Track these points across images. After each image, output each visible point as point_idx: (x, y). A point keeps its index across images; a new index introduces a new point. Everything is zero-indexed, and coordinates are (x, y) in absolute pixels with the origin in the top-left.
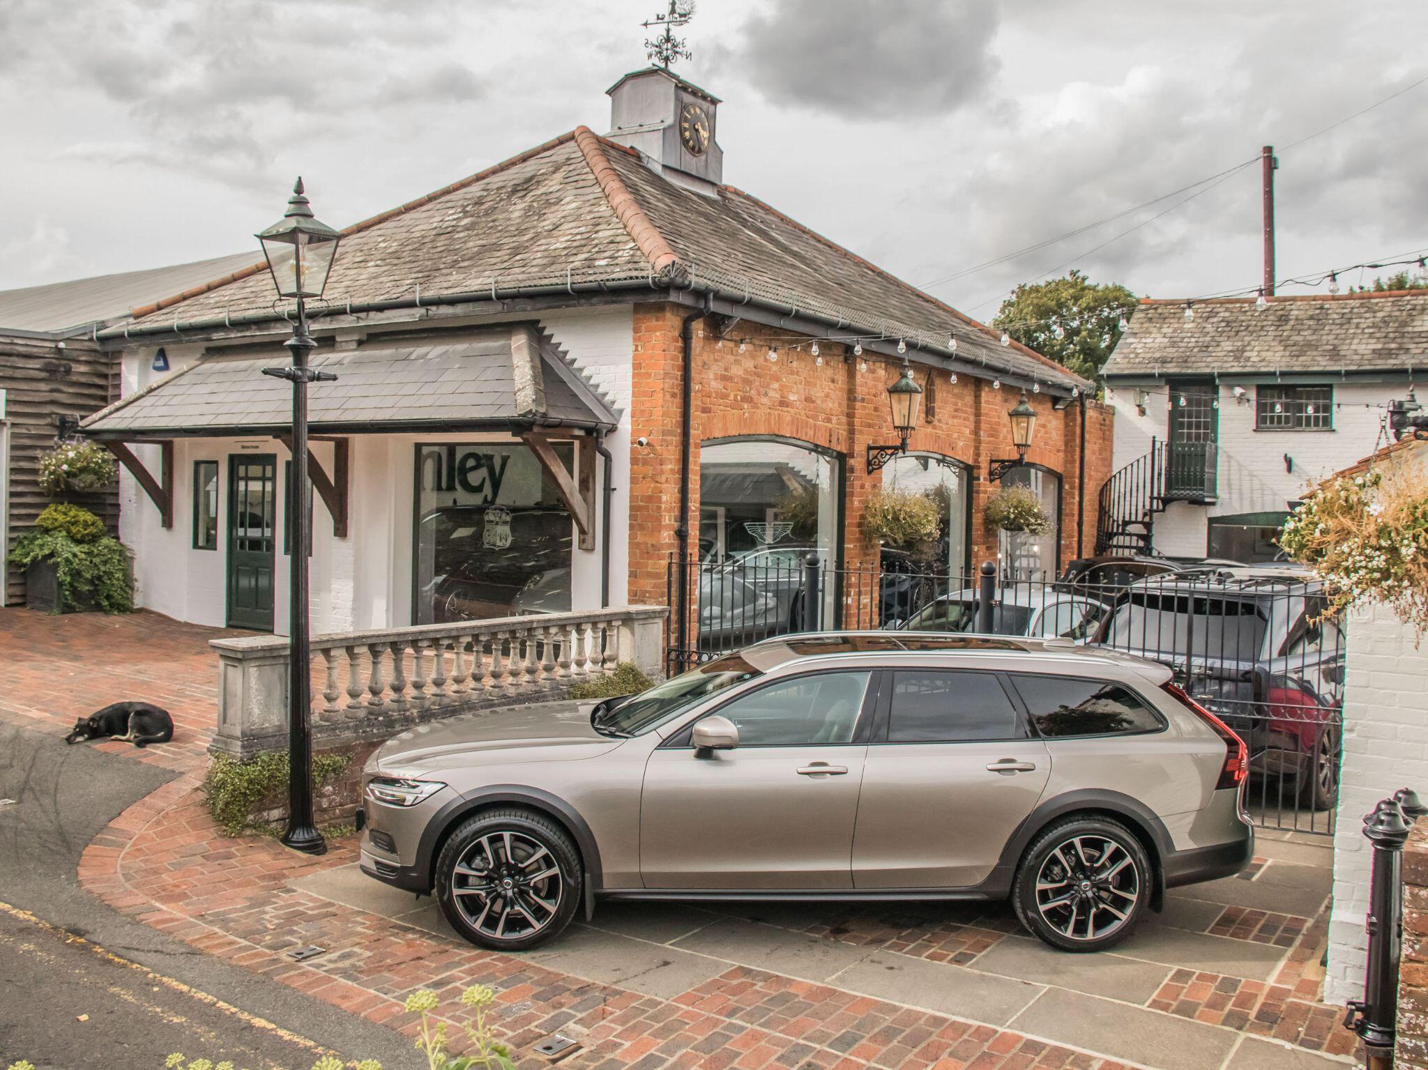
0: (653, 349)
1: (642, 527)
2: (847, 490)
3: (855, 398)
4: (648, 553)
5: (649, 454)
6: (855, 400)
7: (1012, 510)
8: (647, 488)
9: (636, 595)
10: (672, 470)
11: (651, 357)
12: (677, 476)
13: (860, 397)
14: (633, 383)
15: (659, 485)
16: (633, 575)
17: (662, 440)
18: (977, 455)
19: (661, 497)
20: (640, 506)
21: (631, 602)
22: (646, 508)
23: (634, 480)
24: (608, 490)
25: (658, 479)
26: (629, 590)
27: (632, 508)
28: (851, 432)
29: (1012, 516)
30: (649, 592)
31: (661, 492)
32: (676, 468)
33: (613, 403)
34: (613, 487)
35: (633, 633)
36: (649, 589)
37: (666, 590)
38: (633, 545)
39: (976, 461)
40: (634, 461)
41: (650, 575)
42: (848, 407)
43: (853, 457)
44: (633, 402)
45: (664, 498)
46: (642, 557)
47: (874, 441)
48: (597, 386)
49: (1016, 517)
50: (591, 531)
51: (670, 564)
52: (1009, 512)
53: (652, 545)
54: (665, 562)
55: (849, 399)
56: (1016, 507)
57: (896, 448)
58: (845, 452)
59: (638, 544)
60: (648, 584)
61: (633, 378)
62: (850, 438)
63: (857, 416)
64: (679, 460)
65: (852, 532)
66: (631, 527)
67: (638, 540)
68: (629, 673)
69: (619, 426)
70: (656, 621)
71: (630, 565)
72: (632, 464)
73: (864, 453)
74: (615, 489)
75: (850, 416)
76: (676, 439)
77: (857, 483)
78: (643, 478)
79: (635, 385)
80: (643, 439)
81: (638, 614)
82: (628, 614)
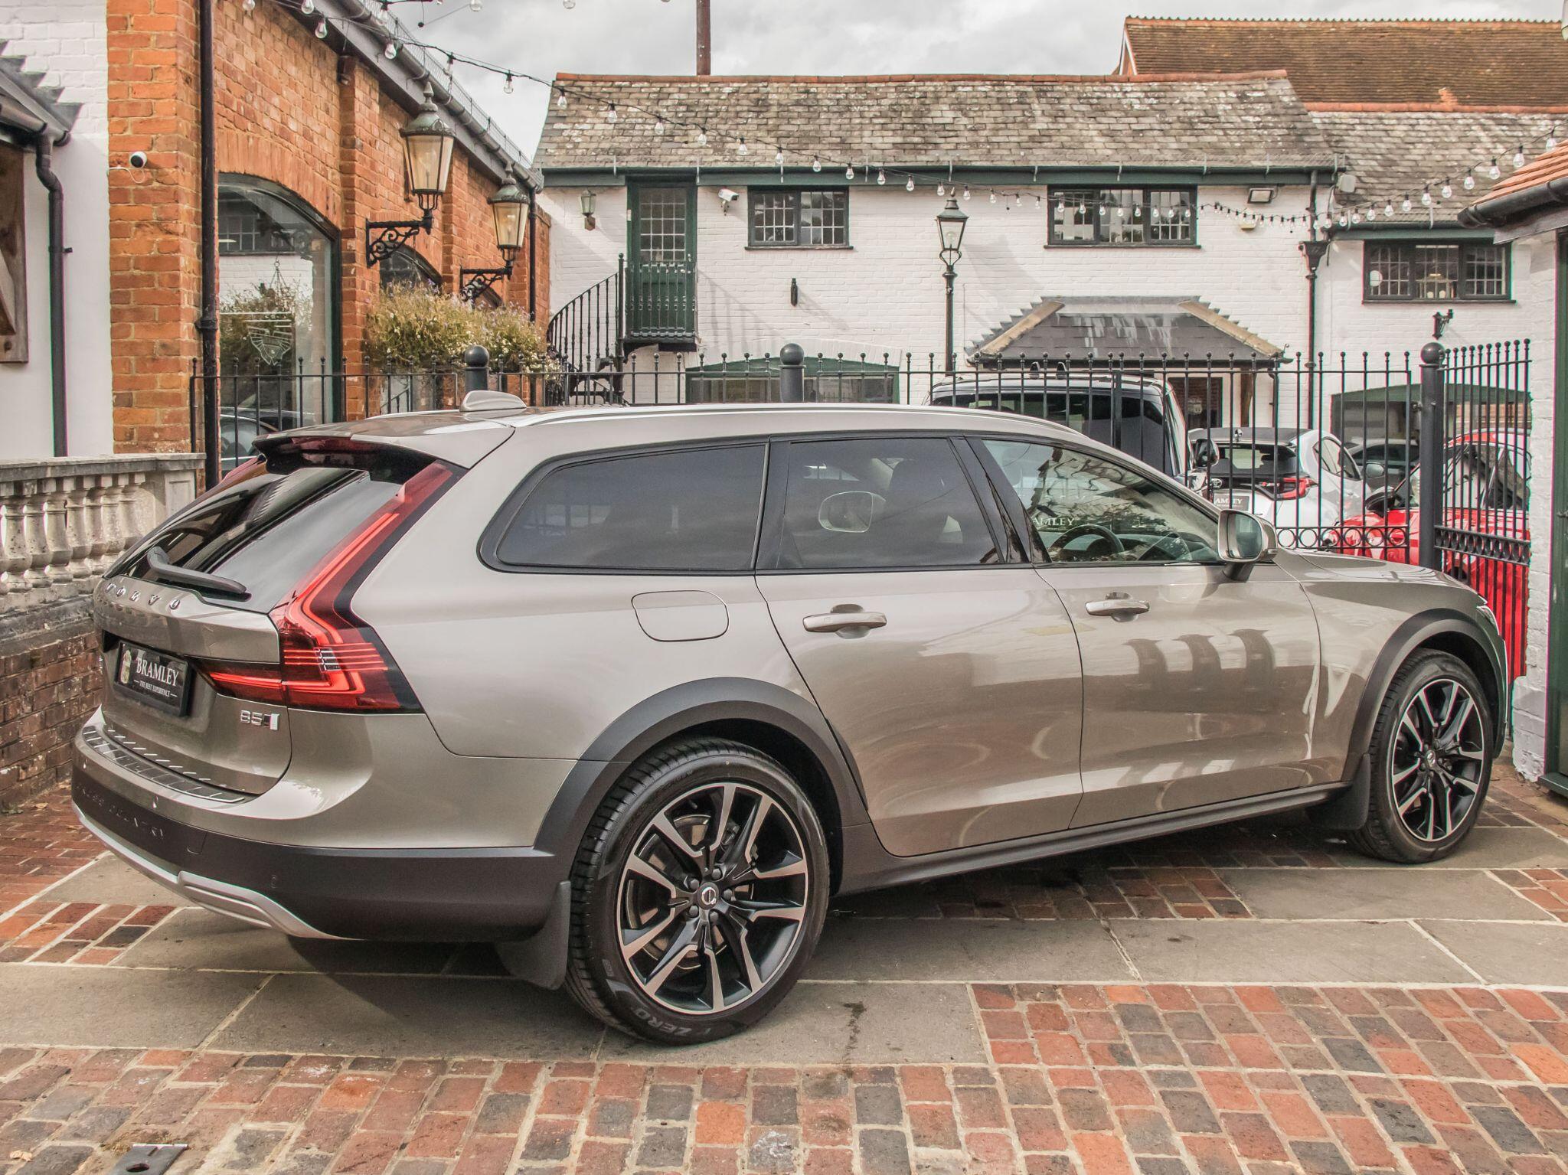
1: (139, 315)
2: (345, 289)
3: (354, 142)
4: (154, 360)
5: (148, 182)
6: (353, 145)
7: (504, 342)
8: (147, 244)
9: (131, 438)
10: (189, 212)
11: (148, 7)
12: (194, 225)
13: (358, 142)
14: (109, 54)
15: (173, 238)
16: (123, 401)
17: (177, 156)
18: (448, 261)
19: (177, 260)
20: (134, 277)
21: (117, 449)
22: (150, 281)
23: (117, 231)
24: (57, 251)
25: (171, 226)
26: (116, 430)
27: (115, 281)
28: (349, 196)
29: (506, 350)
30: (160, 430)
31: (178, 250)
33: (57, 92)
34: (66, 246)
35: (162, 499)
36: (159, 424)
37: (188, 425)
38: (120, 347)
39: (447, 269)
40: (117, 194)
41: (160, 400)
42: (343, 156)
43: (352, 236)
44: (110, 89)
45: (184, 261)
46: (140, 368)
47: (373, 215)
48: (20, 61)
49: (510, 353)
50: (22, 327)
51: (192, 380)
52: (500, 345)
53: (164, 346)
54: (185, 376)
55: (343, 144)
56: (510, 339)
57: (414, 225)
58: (340, 228)
59: (132, 347)
60: (157, 416)
61: (109, 45)
62: (346, 207)
63: (357, 171)
64: (196, 196)
65: (353, 358)
66: (116, 316)
67: (131, 338)
69: (74, 135)
70: (182, 478)
71: (116, 384)
72: (113, 202)
73: (363, 232)
74: (69, 250)
75: (346, 170)
76: (190, 159)
77: (358, 278)
78: (138, 226)
79: (112, 58)
80: (139, 154)
81: (172, 461)
82: (157, 461)
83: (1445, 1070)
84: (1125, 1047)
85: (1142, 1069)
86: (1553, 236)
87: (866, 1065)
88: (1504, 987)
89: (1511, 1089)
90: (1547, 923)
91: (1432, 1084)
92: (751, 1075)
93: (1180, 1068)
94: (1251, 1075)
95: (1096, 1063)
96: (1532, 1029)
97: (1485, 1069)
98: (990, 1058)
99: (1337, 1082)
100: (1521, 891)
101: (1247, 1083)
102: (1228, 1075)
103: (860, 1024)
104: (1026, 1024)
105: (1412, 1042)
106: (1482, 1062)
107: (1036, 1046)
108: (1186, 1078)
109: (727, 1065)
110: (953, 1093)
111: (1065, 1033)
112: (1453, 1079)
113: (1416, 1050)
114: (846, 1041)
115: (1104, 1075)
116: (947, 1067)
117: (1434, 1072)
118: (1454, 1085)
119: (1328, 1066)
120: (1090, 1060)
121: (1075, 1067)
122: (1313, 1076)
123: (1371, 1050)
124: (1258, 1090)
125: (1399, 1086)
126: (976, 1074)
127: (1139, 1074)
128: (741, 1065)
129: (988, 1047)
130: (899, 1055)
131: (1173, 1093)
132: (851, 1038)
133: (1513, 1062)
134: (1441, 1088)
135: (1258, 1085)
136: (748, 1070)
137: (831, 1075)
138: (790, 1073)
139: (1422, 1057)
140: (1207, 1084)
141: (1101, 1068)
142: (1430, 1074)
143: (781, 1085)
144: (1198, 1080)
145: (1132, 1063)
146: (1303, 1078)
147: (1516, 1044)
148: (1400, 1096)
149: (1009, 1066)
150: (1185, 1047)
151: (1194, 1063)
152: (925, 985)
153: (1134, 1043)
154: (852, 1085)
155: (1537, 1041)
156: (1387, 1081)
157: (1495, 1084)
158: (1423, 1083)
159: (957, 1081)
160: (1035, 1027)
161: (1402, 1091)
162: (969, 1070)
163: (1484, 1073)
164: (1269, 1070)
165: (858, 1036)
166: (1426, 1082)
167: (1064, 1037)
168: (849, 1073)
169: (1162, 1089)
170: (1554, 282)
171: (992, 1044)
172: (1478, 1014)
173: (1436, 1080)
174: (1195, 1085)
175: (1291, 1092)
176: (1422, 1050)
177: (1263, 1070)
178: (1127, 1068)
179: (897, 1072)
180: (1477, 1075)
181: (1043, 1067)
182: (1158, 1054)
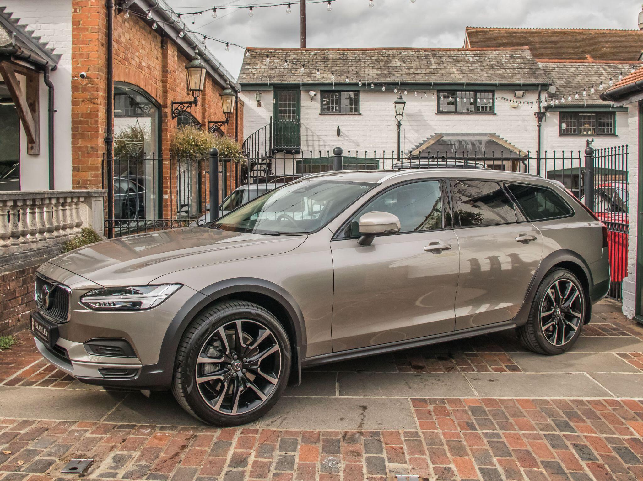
0: (89, 11)
1: (83, 136)
2: (163, 128)
3: (167, 71)
4: (88, 153)
5: (87, 84)
6: (167, 72)
8: (86, 108)
9: (79, 183)
10: (102, 96)
11: (87, 17)
12: (104, 101)
13: (169, 71)
14: (73, 35)
15: (96, 106)
16: (75, 169)
17: (98, 74)
18: (204, 118)
19: (97, 115)
20: (81, 121)
21: (73, 188)
22: (87, 122)
23: (74, 103)
24: (51, 111)
25: (95, 101)
26: (73, 180)
27: (74, 123)
28: (165, 92)
29: (226, 153)
30: (90, 181)
31: (98, 111)
32: (104, 95)
33: (53, 50)
34: (55, 109)
35: (90, 207)
36: (90, 178)
37: (101, 179)
38: (75, 149)
39: (203, 121)
40: (75, 89)
41: (90, 169)
42: (163, 76)
43: (166, 107)
44: (73, 48)
45: (100, 115)
46: (83, 156)
47: (174, 99)
48: (39, 38)
49: (228, 154)
50: (38, 141)
51: (103, 161)
52: (224, 150)
53: (92, 148)
54: (100, 160)
55: (163, 71)
56: (228, 148)
57: (190, 103)
58: (162, 104)
59: (80, 148)
60: (89, 175)
61: (73, 31)
62: (164, 96)
63: (168, 82)
64: (105, 90)
65: (166, 154)
66: (74, 136)
67: (79, 145)
68: (91, 235)
69: (59, 66)
71: (73, 162)
72: (73, 92)
73: (171, 106)
74: (56, 111)
75: (164, 82)
76: (103, 75)
77: (169, 124)
78: (83, 101)
79: (74, 36)
80: (84, 73)
81: (95, 192)
82: (89, 192)
83: (601, 432)
84: (473, 423)
85: (480, 432)
86: (637, 104)
87: (368, 430)
88: (623, 398)
89: (628, 439)
90: (639, 373)
91: (596, 437)
92: (321, 434)
93: (495, 431)
94: (523, 434)
95: (461, 429)
96: (635, 415)
97: (617, 431)
98: (418, 427)
99: (559, 436)
100: (628, 361)
101: (522, 437)
102: (514, 434)
103: (365, 414)
104: (433, 414)
105: (588, 420)
106: (616, 428)
107: (437, 423)
108: (498, 435)
109: (312, 430)
110: (403, 441)
111: (448, 418)
112: (605, 435)
113: (589, 424)
114: (360, 421)
115: (465, 434)
116: (401, 431)
117: (597, 432)
118: (606, 438)
119: (555, 430)
120: (459, 428)
121: (453, 431)
122: (549, 434)
123: (572, 424)
124: (527, 440)
125: (583, 438)
126: (413, 434)
127: (479, 434)
128: (318, 430)
129: (417, 423)
130: (382, 426)
131: (493, 441)
132: (362, 419)
133: (628, 428)
134: (600, 439)
135: (527, 438)
136: (320, 432)
137: (354, 434)
138: (338, 433)
139: (592, 427)
140: (506, 437)
141: (463, 431)
142: (596, 433)
143: (334, 438)
144: (503, 436)
145: (476, 430)
146: (545, 435)
147: (629, 421)
148: (584, 442)
149: (426, 430)
150: (497, 423)
151: (501, 429)
152: (392, 398)
153: (476, 421)
154: (363, 438)
155: (637, 420)
156: (578, 436)
157: (621, 437)
158: (592, 437)
159: (405, 437)
160: (437, 415)
161: (585, 440)
162: (409, 432)
163: (617, 433)
164: (531, 432)
165: (365, 419)
166: (594, 437)
167: (448, 419)
168: (361, 433)
169: (488, 440)
170: (637, 122)
171: (419, 422)
172: (613, 409)
173: (598, 436)
174: (501, 438)
175: (540, 441)
176: (592, 424)
177: (529, 432)
178: (474, 432)
179: (381, 433)
180: (614, 434)
181: (440, 431)
182: (486, 426)
